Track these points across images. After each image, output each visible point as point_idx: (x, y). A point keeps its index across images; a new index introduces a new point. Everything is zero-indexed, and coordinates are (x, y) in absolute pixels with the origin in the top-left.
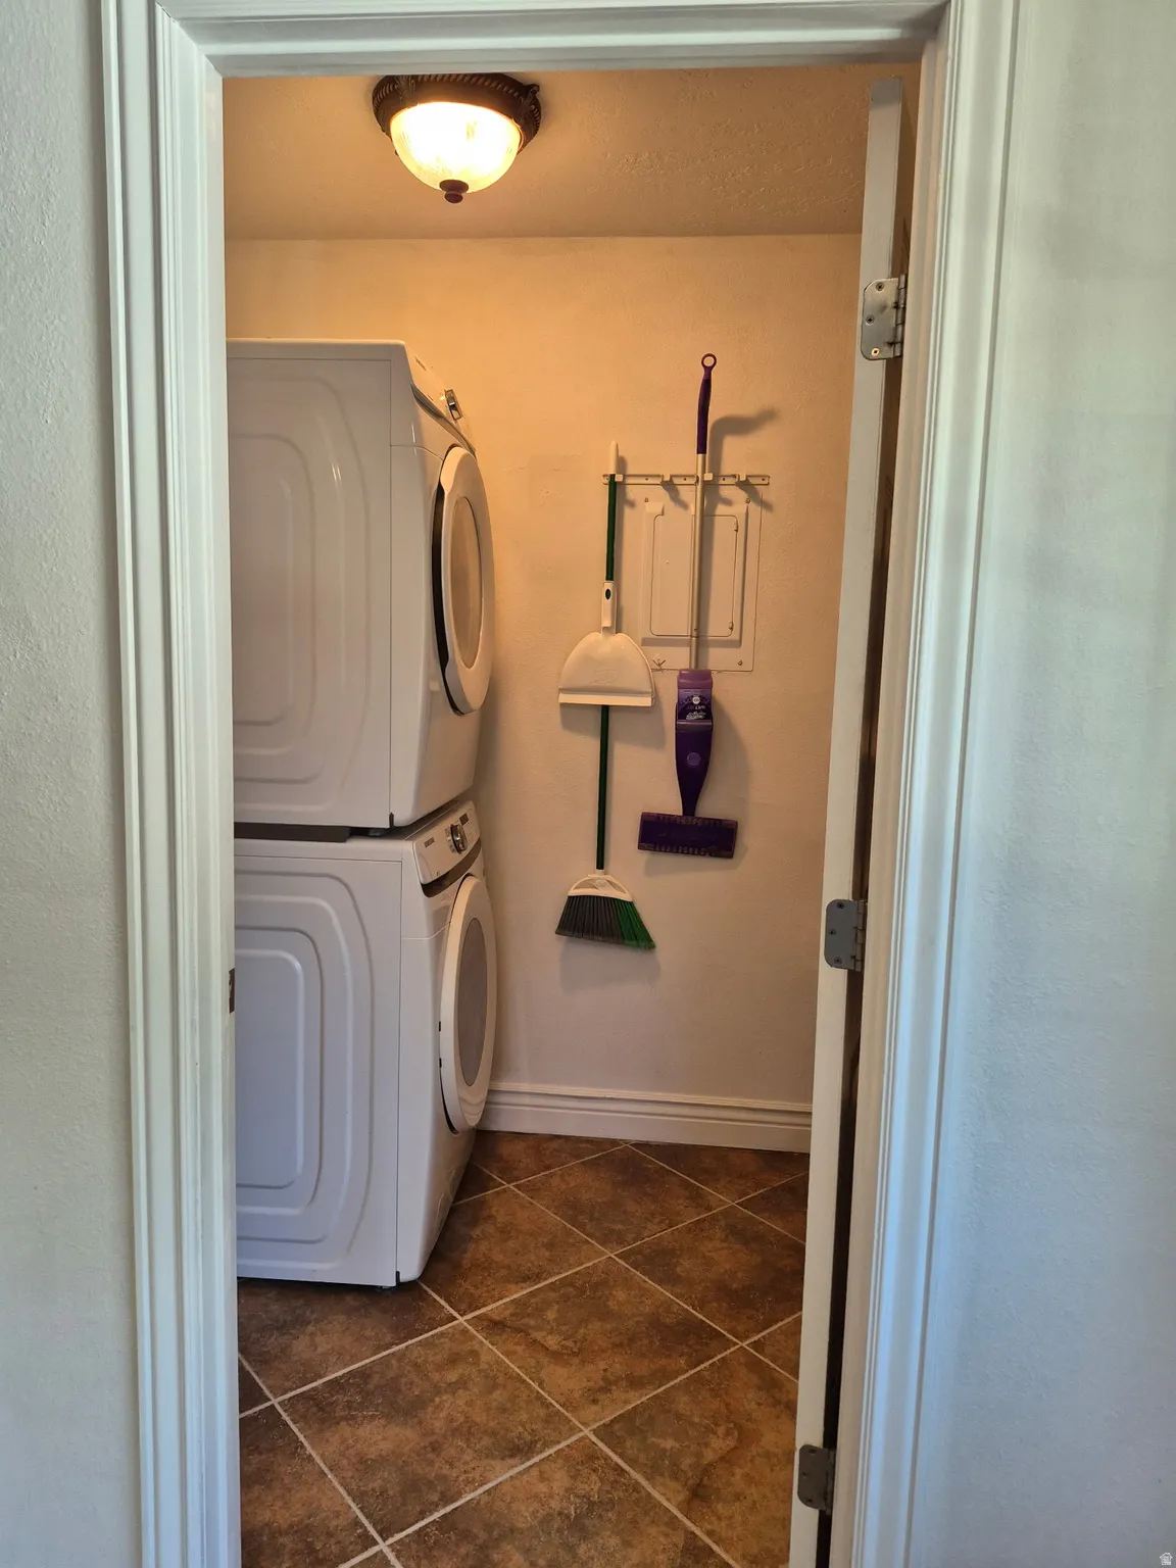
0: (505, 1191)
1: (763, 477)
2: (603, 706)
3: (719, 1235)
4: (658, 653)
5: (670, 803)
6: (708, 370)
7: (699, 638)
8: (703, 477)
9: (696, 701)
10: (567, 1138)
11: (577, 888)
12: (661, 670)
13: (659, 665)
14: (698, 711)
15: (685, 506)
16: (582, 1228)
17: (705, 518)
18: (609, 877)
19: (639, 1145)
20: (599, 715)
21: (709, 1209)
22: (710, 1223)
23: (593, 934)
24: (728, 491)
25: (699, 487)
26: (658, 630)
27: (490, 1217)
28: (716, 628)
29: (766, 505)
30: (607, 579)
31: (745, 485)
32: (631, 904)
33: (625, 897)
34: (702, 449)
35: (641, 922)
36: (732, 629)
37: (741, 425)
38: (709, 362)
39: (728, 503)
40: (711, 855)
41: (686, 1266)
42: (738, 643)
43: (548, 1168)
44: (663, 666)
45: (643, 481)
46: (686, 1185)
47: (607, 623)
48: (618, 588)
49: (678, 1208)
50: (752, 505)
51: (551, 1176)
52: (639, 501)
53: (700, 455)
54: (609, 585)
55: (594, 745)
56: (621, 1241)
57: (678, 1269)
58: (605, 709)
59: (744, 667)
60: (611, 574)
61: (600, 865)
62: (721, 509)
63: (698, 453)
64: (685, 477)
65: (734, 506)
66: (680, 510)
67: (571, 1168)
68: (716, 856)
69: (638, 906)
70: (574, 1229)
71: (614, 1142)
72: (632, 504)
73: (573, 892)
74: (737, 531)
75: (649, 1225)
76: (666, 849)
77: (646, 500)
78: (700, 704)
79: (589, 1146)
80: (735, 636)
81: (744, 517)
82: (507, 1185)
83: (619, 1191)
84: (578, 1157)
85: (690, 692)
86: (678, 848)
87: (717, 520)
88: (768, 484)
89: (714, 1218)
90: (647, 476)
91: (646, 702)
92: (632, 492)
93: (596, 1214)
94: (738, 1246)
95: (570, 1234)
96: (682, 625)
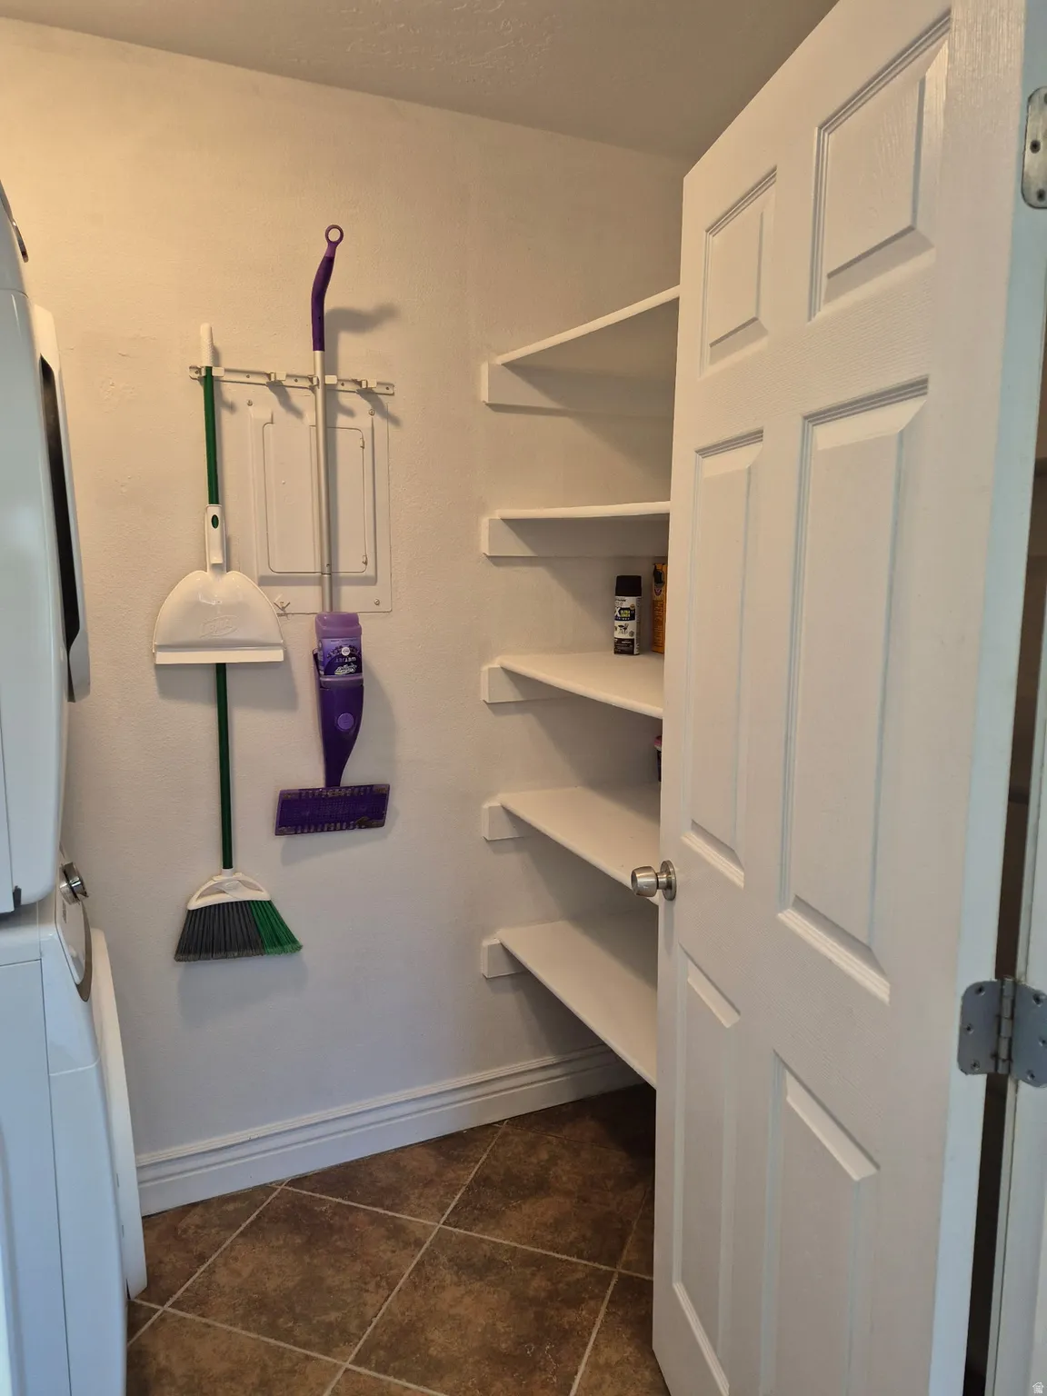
0: (162, 1319)
1: (388, 386)
2: (218, 664)
3: (448, 1277)
4: (281, 594)
5: (311, 775)
6: (333, 245)
7: (330, 577)
8: (324, 379)
9: (345, 651)
10: (205, 1204)
11: (201, 896)
12: (286, 614)
13: (283, 609)
14: (349, 664)
15: (298, 413)
16: (287, 1336)
17: (329, 429)
18: (239, 875)
19: (297, 1182)
20: (212, 675)
21: (419, 1244)
22: (431, 1265)
23: (226, 950)
24: (348, 399)
25: (319, 391)
26: (279, 566)
27: (162, 1371)
28: (349, 562)
29: (394, 420)
30: (211, 502)
31: (367, 393)
32: (269, 902)
33: (262, 896)
34: (319, 343)
35: (282, 923)
36: (366, 563)
37: (360, 322)
38: (334, 236)
39: (350, 413)
40: (360, 828)
41: (439, 1340)
42: (373, 581)
43: (202, 1258)
44: (287, 610)
45: (244, 378)
46: (377, 1220)
47: (217, 558)
48: (223, 511)
49: (386, 1258)
50: (377, 418)
51: (211, 1271)
52: (240, 402)
53: (318, 352)
54: (214, 510)
55: (209, 714)
56: (349, 1339)
57: (433, 1351)
58: (221, 669)
59: (381, 608)
60: (214, 496)
61: (227, 863)
62: (342, 420)
63: (315, 349)
64: (296, 378)
65: (357, 421)
66: (291, 418)
67: (232, 1247)
68: (368, 826)
69: (276, 905)
70: (282, 1344)
71: (266, 1189)
72: (232, 408)
73: (196, 904)
74: (363, 447)
75: (369, 1298)
76: (309, 828)
77: (250, 404)
78: (350, 655)
79: (238, 1205)
80: (370, 572)
81: (370, 433)
82: (161, 1309)
83: (307, 1259)
84: (232, 1226)
85: (337, 642)
86: (323, 826)
87: (340, 433)
88: (393, 394)
89: (431, 1256)
90: (248, 373)
91: (276, 655)
92: (229, 391)
93: (298, 1309)
94: (477, 1285)
95: (280, 1355)
96: (309, 560)
